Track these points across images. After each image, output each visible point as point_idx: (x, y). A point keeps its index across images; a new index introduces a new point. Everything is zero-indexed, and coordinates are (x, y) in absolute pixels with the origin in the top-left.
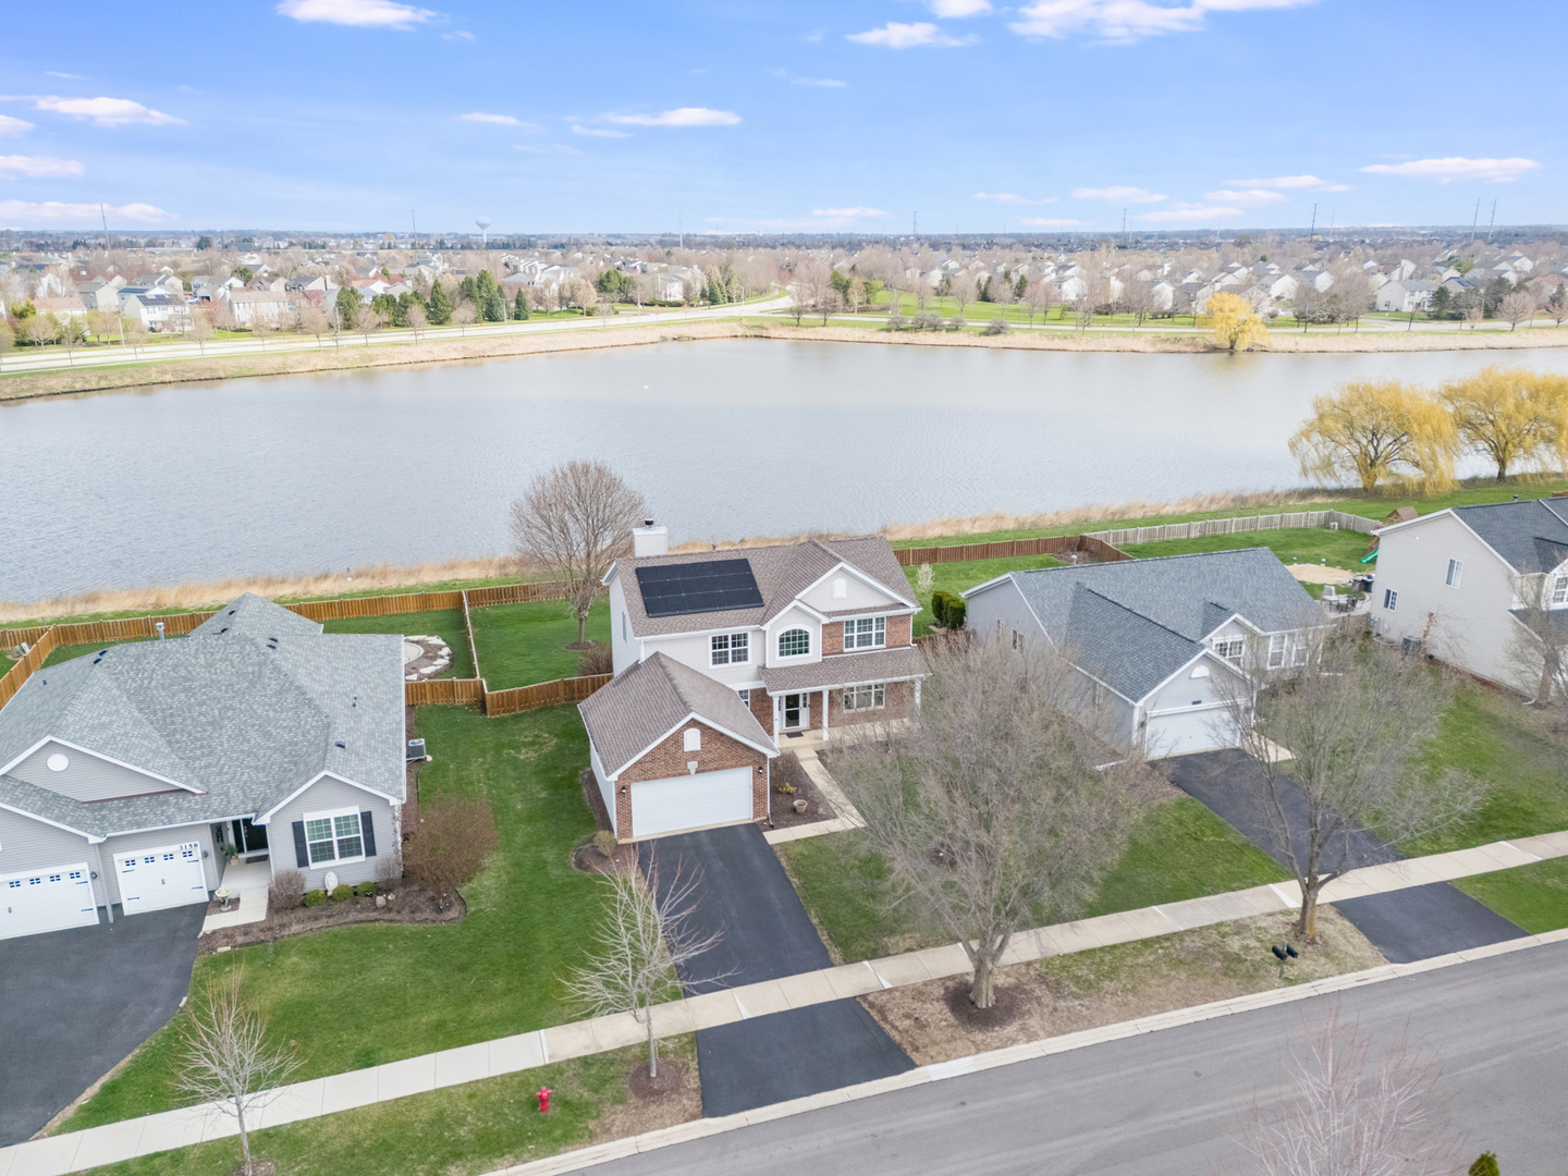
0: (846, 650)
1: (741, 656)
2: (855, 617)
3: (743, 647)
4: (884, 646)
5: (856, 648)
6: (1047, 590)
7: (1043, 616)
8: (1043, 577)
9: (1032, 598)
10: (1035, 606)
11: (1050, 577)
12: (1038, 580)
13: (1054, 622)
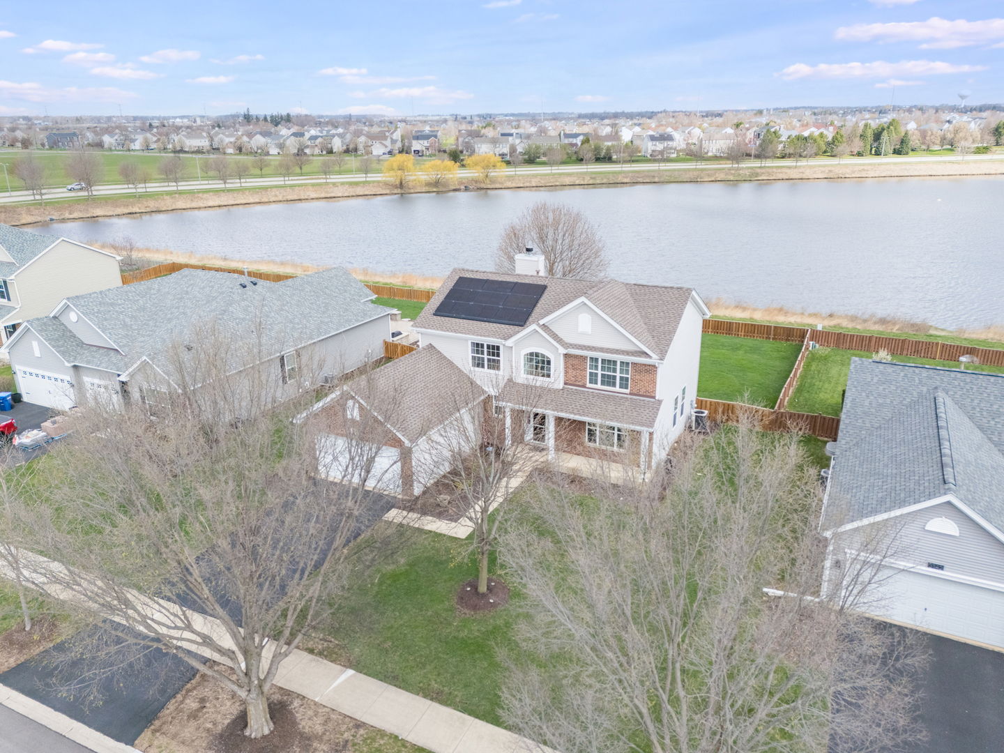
0: (588, 385)
1: (494, 365)
2: (601, 356)
3: (496, 358)
4: (627, 391)
5: (599, 386)
6: (885, 386)
7: (852, 411)
8: (893, 372)
9: (854, 390)
10: (850, 399)
11: (902, 374)
12: (882, 373)
13: (860, 421)
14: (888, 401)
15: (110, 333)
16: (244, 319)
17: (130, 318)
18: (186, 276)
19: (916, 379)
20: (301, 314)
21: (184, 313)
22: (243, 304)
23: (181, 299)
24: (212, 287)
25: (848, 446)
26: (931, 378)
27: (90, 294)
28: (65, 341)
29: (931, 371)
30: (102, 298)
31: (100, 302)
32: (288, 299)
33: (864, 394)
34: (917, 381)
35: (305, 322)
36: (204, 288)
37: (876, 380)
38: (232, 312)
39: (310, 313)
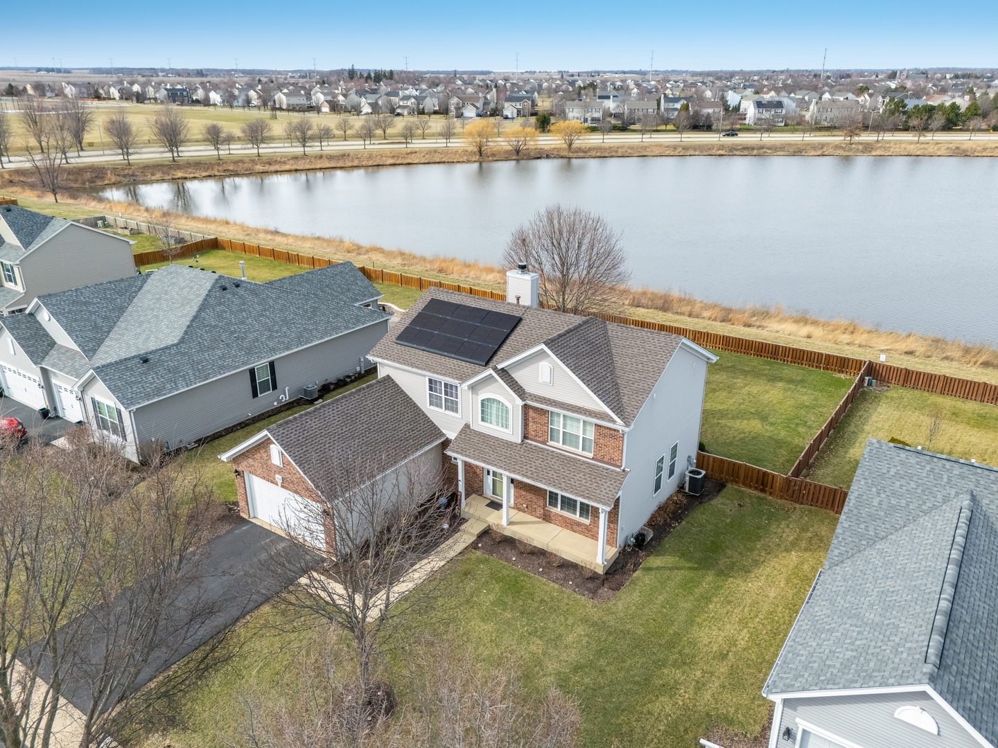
0: (548, 444)
1: (452, 406)
2: (562, 412)
3: (453, 399)
4: (591, 455)
5: (559, 446)
6: (903, 482)
7: (855, 511)
8: (918, 463)
9: (863, 482)
10: (856, 494)
11: (928, 467)
12: (902, 463)
13: (862, 526)
14: (903, 503)
15: (77, 337)
16: (216, 326)
17: (103, 318)
18: (171, 273)
19: (945, 476)
20: (283, 321)
21: (157, 317)
22: (218, 309)
23: (158, 299)
24: (192, 288)
25: (841, 559)
26: (963, 478)
27: (65, 292)
28: (36, 341)
29: (966, 468)
30: (77, 296)
31: (74, 301)
32: (271, 303)
33: (874, 490)
34: (945, 480)
35: (285, 329)
36: (184, 288)
37: (893, 471)
38: (204, 319)
39: (293, 319)
